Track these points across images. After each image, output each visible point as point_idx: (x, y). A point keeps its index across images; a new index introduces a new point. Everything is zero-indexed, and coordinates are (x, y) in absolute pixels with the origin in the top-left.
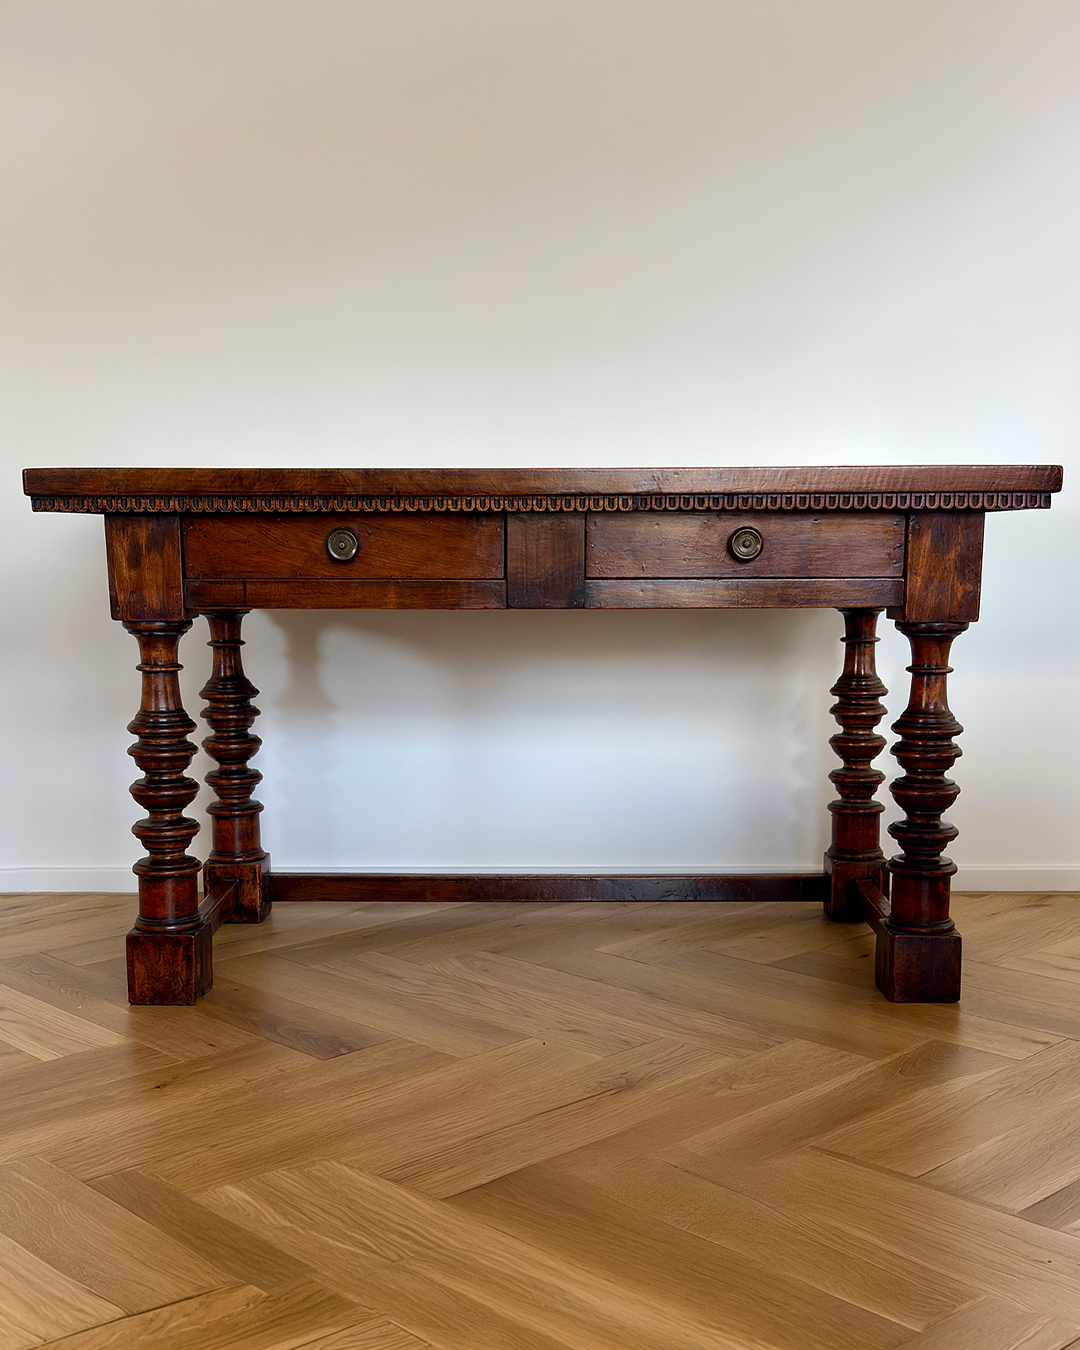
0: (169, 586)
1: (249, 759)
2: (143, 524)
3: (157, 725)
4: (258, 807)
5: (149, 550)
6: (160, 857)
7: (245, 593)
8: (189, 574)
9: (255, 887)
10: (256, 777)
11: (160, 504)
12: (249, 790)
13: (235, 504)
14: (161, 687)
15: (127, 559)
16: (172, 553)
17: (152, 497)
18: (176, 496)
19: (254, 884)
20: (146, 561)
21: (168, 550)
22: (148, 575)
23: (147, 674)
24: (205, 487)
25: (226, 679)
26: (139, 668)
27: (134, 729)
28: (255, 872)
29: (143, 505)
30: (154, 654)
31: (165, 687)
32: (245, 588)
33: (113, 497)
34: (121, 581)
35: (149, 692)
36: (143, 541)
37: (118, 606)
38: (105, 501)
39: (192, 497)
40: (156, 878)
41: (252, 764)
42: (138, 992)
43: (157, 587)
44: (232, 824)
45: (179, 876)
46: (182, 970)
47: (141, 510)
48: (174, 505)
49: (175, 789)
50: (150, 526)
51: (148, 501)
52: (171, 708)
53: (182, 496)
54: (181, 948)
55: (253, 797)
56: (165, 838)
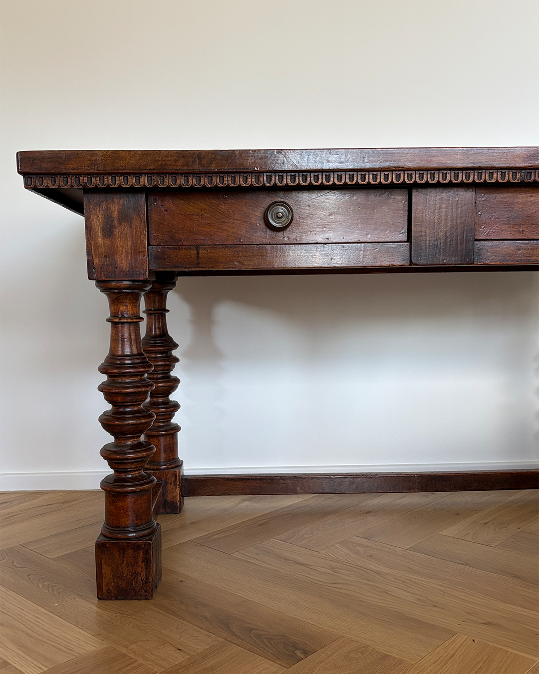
0: (136, 251)
1: (170, 393)
2: (116, 201)
3: (122, 366)
5: (120, 222)
6: (123, 475)
7: (198, 257)
8: (153, 242)
9: (176, 487)
10: (176, 406)
11: (132, 181)
12: (171, 416)
13: (194, 180)
14: (126, 335)
15: (103, 230)
16: (139, 224)
17: (126, 175)
18: (145, 174)
19: (175, 485)
20: (117, 232)
21: (136, 223)
22: (119, 243)
23: (115, 324)
24: (170, 165)
25: (156, 337)
26: (108, 320)
27: (103, 370)
28: (176, 476)
29: (118, 182)
30: (122, 308)
31: (130, 335)
32: (198, 253)
33: (92, 174)
34: (97, 247)
35: (116, 340)
36: (115, 214)
37: (94, 268)
38: (86, 179)
39: (158, 174)
40: (119, 492)
41: (173, 397)
42: (105, 588)
43: (127, 252)
44: (159, 441)
45: (141, 491)
46: (142, 571)
47: (116, 186)
48: (144, 181)
49: (138, 418)
50: (121, 202)
51: (122, 178)
52: (135, 352)
53: (150, 174)
54: (141, 552)
55: (173, 421)
56: (127, 459)
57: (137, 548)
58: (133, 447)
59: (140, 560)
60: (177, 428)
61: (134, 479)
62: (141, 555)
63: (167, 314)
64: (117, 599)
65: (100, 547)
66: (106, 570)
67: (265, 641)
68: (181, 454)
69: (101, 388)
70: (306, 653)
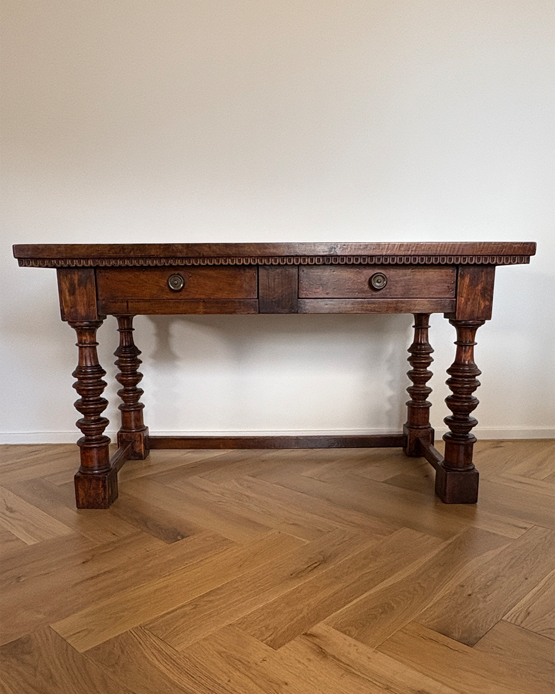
0: (89, 305)
1: (137, 384)
2: (76, 273)
3: (86, 373)
4: (143, 406)
5: (79, 285)
6: (90, 438)
7: (128, 307)
8: (100, 298)
9: (141, 444)
10: (141, 392)
11: (83, 263)
12: (138, 398)
13: (121, 262)
14: (88, 354)
15: (69, 291)
16: (91, 287)
17: (79, 259)
18: (91, 258)
19: (141, 442)
20: (77, 292)
21: (89, 286)
22: (78, 298)
23: (81, 348)
24: (106, 253)
25: (126, 347)
26: (77, 345)
27: (75, 375)
28: (141, 437)
29: (75, 263)
30: (84, 338)
31: (90, 354)
32: (128, 305)
33: (59, 259)
34: (66, 302)
35: (82, 356)
36: (76, 282)
37: (65, 314)
38: (55, 261)
39: (99, 259)
40: (88, 448)
41: (139, 386)
42: (81, 502)
43: (84, 304)
44: (130, 415)
45: (99, 447)
46: (102, 492)
47: (74, 266)
48: (90, 263)
49: (96, 404)
50: (80, 273)
51: (77, 261)
52: (93, 364)
53: (93, 259)
54: (101, 482)
55: (140, 401)
56: (92, 428)
57: (98, 479)
58: (94, 421)
59: (101, 486)
60: (142, 406)
61: (96, 440)
62: (101, 483)
63: (133, 332)
64: (88, 508)
65: (76, 478)
66: (81, 492)
67: (163, 531)
68: (146, 422)
69: (74, 386)
70: (183, 537)
